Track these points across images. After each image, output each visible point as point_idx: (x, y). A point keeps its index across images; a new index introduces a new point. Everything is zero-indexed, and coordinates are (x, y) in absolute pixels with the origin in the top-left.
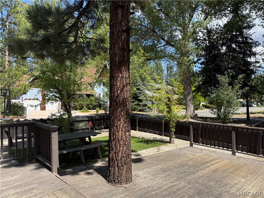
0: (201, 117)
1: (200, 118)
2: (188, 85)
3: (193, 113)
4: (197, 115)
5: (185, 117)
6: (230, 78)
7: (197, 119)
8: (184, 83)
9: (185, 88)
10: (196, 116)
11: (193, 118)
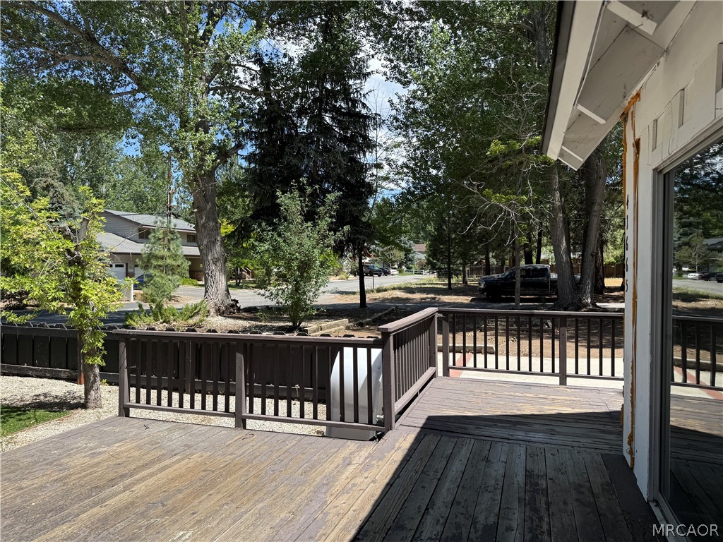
0: (250, 308)
1: (245, 312)
2: (208, 219)
3: (224, 298)
4: (237, 302)
5: (196, 311)
6: (308, 202)
7: (236, 315)
8: (196, 210)
9: (200, 225)
10: (232, 306)
11: (223, 312)
